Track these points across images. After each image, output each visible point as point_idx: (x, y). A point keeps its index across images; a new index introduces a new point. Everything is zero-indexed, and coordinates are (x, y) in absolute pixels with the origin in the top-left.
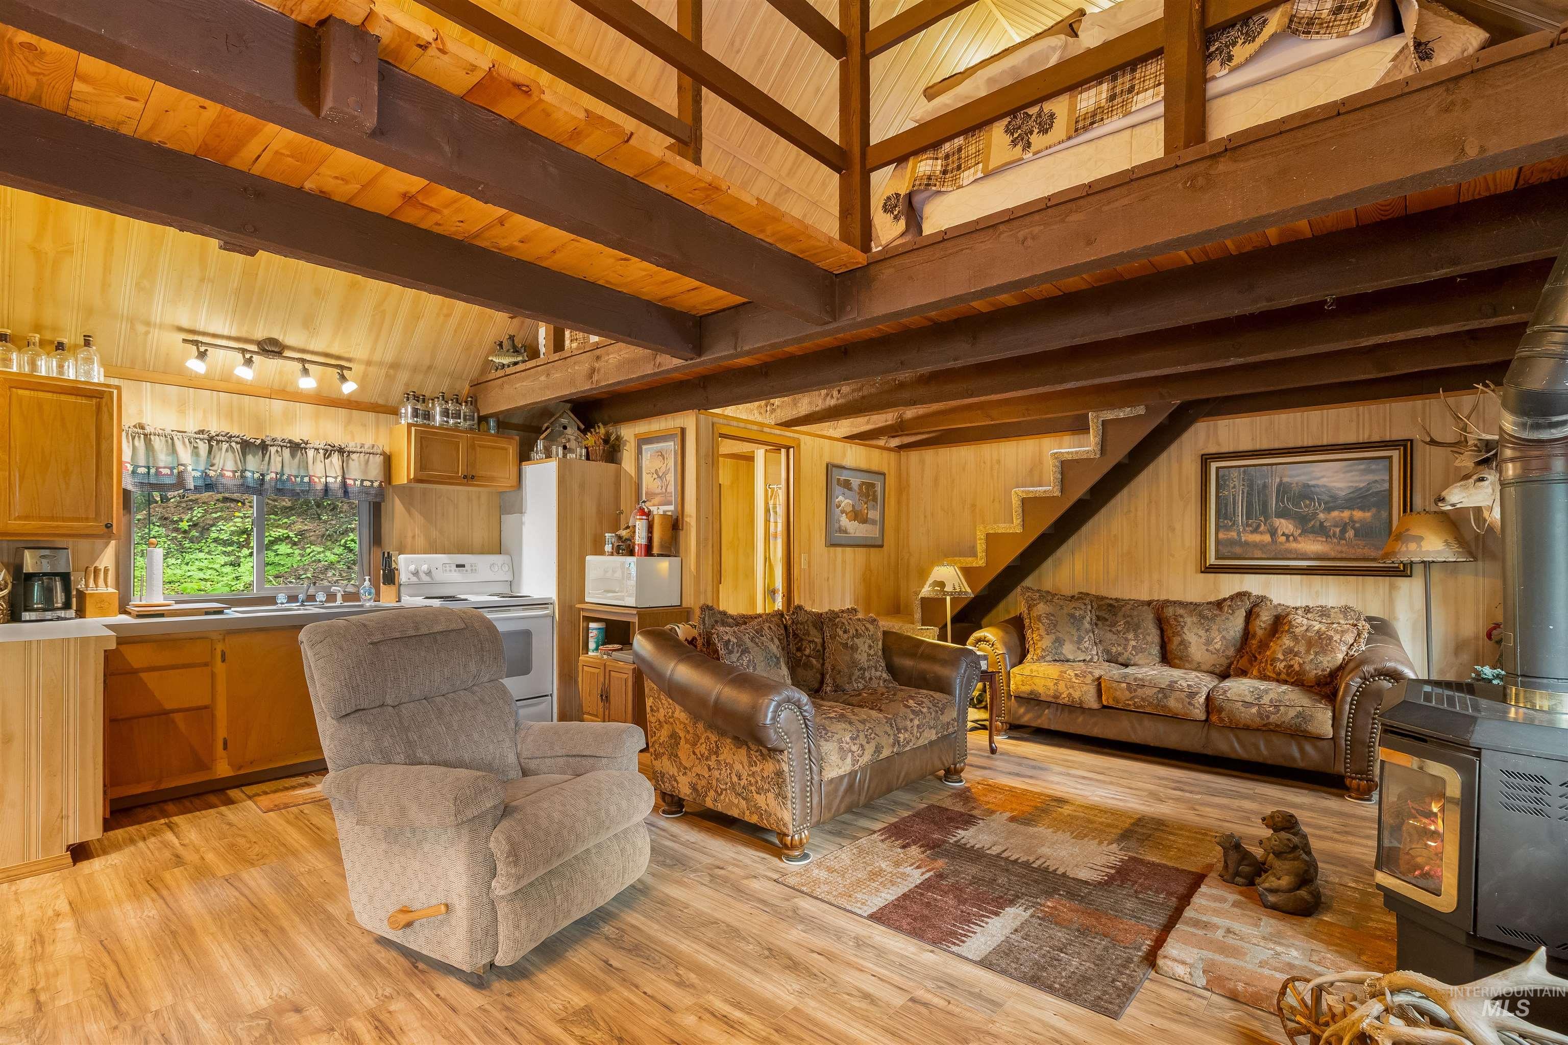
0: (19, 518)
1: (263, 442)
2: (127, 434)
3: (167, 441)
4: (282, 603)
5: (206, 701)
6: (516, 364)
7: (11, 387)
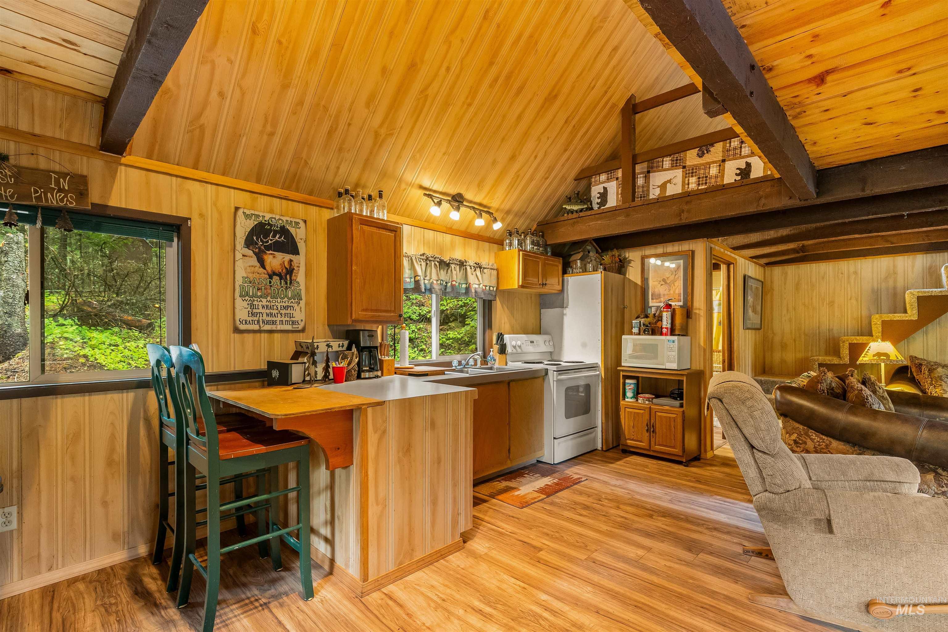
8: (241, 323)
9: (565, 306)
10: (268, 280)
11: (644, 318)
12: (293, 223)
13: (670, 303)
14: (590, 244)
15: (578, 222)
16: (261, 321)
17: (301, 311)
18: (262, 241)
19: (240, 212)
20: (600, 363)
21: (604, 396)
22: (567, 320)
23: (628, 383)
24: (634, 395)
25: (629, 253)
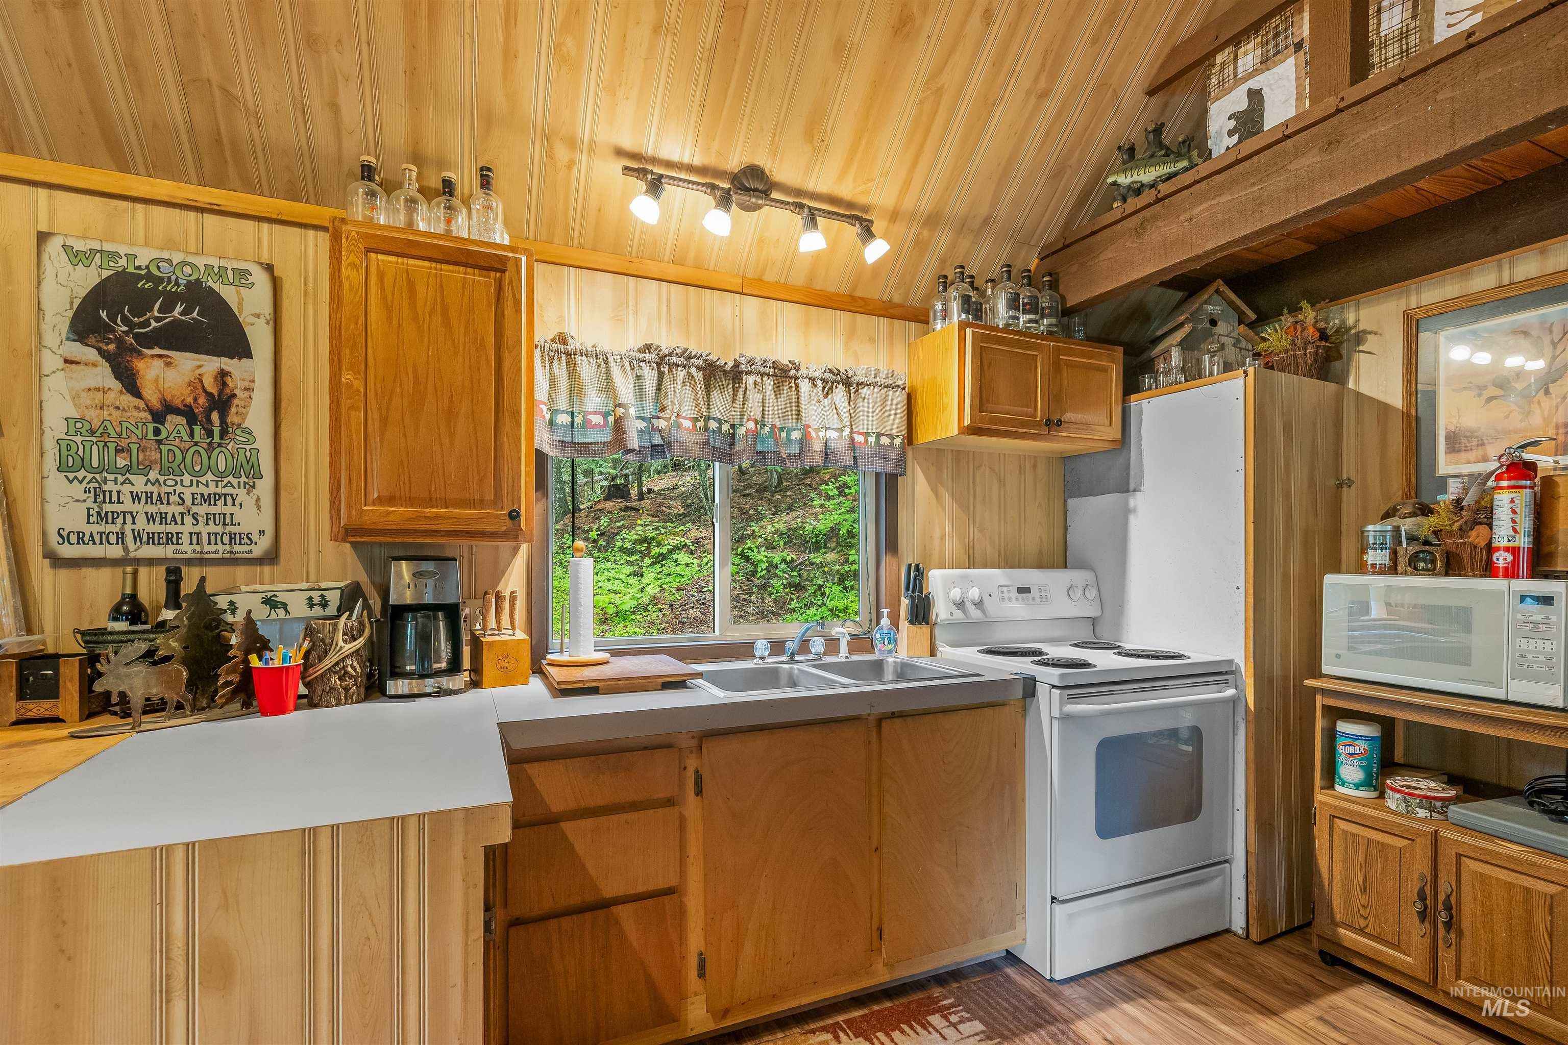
0: (380, 501)
1: (737, 365)
2: (543, 353)
3: (598, 365)
4: (763, 658)
5: (673, 882)
6: (1170, 177)
7: (368, 250)
8: (65, 538)
9: (1132, 486)
10: (151, 426)
11: (1413, 515)
12: (230, 273)
13: (1528, 456)
14: (1216, 297)
15: (1155, 218)
16: (129, 533)
17: (259, 508)
18: (125, 321)
19: (54, 246)
20: (1240, 660)
21: (1252, 766)
22: (1138, 528)
23: (1346, 735)
24: (1369, 775)
25: (1356, 310)
